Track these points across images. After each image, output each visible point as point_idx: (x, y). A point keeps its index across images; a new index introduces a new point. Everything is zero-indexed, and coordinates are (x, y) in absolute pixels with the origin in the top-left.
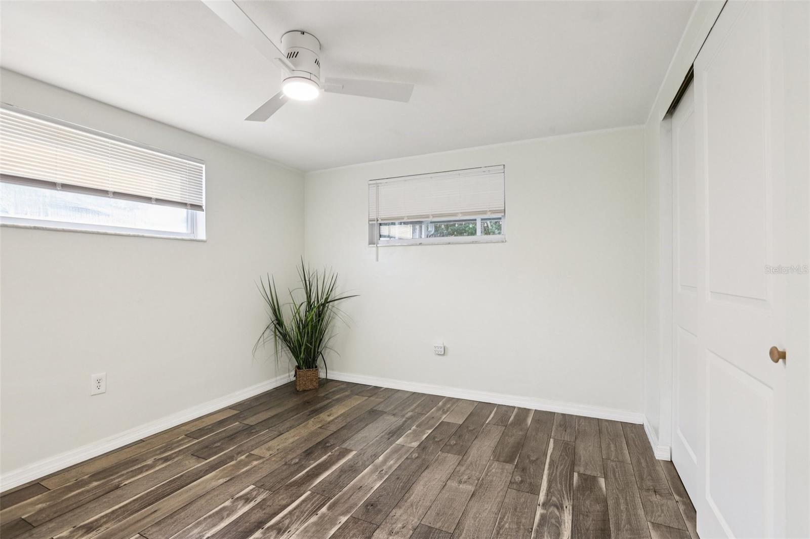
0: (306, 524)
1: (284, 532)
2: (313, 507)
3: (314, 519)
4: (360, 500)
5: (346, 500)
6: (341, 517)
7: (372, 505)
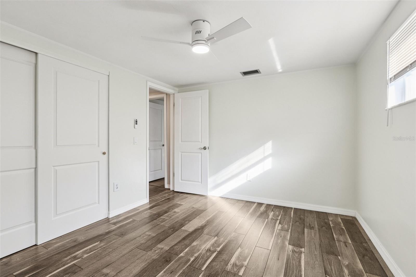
0: (199, 253)
1: (207, 250)
2: (198, 261)
3: (196, 255)
4: (173, 264)
5: (180, 264)
6: (183, 255)
7: (167, 261)
